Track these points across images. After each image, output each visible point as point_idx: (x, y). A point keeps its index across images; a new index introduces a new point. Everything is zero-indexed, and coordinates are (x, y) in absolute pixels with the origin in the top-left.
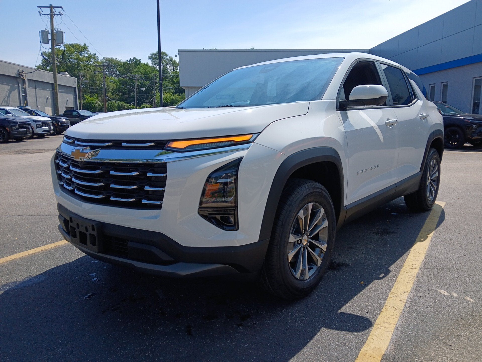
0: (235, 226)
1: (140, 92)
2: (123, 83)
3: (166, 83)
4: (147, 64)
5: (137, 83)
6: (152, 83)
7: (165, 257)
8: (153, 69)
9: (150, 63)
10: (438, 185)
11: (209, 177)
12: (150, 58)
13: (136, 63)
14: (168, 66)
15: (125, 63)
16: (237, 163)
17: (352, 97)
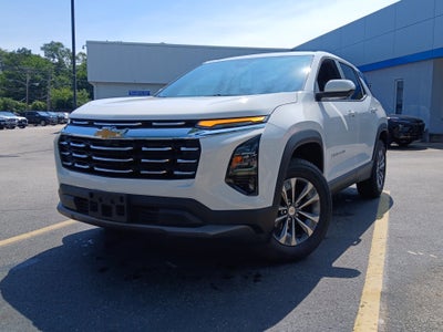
0: (255, 192)
1: (32, 88)
2: (9, 76)
3: (62, 78)
4: (39, 56)
5: (29, 78)
6: (46, 77)
7: (195, 220)
8: (47, 61)
9: (42, 54)
10: (384, 174)
11: (235, 151)
12: (42, 49)
13: (25, 54)
14: (65, 59)
15: (12, 54)
16: (257, 139)
17: (326, 90)
